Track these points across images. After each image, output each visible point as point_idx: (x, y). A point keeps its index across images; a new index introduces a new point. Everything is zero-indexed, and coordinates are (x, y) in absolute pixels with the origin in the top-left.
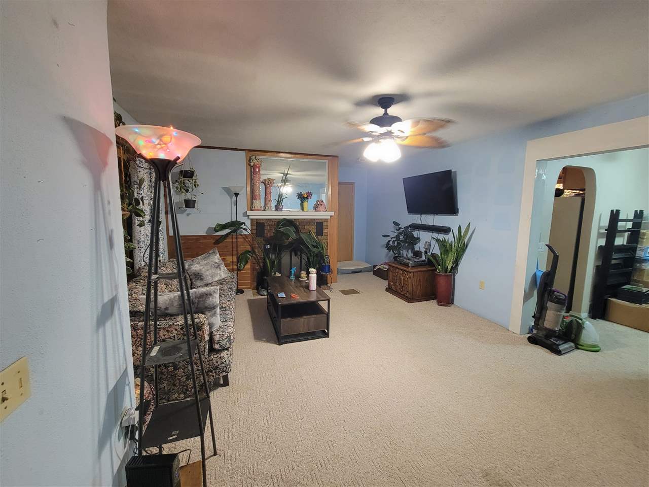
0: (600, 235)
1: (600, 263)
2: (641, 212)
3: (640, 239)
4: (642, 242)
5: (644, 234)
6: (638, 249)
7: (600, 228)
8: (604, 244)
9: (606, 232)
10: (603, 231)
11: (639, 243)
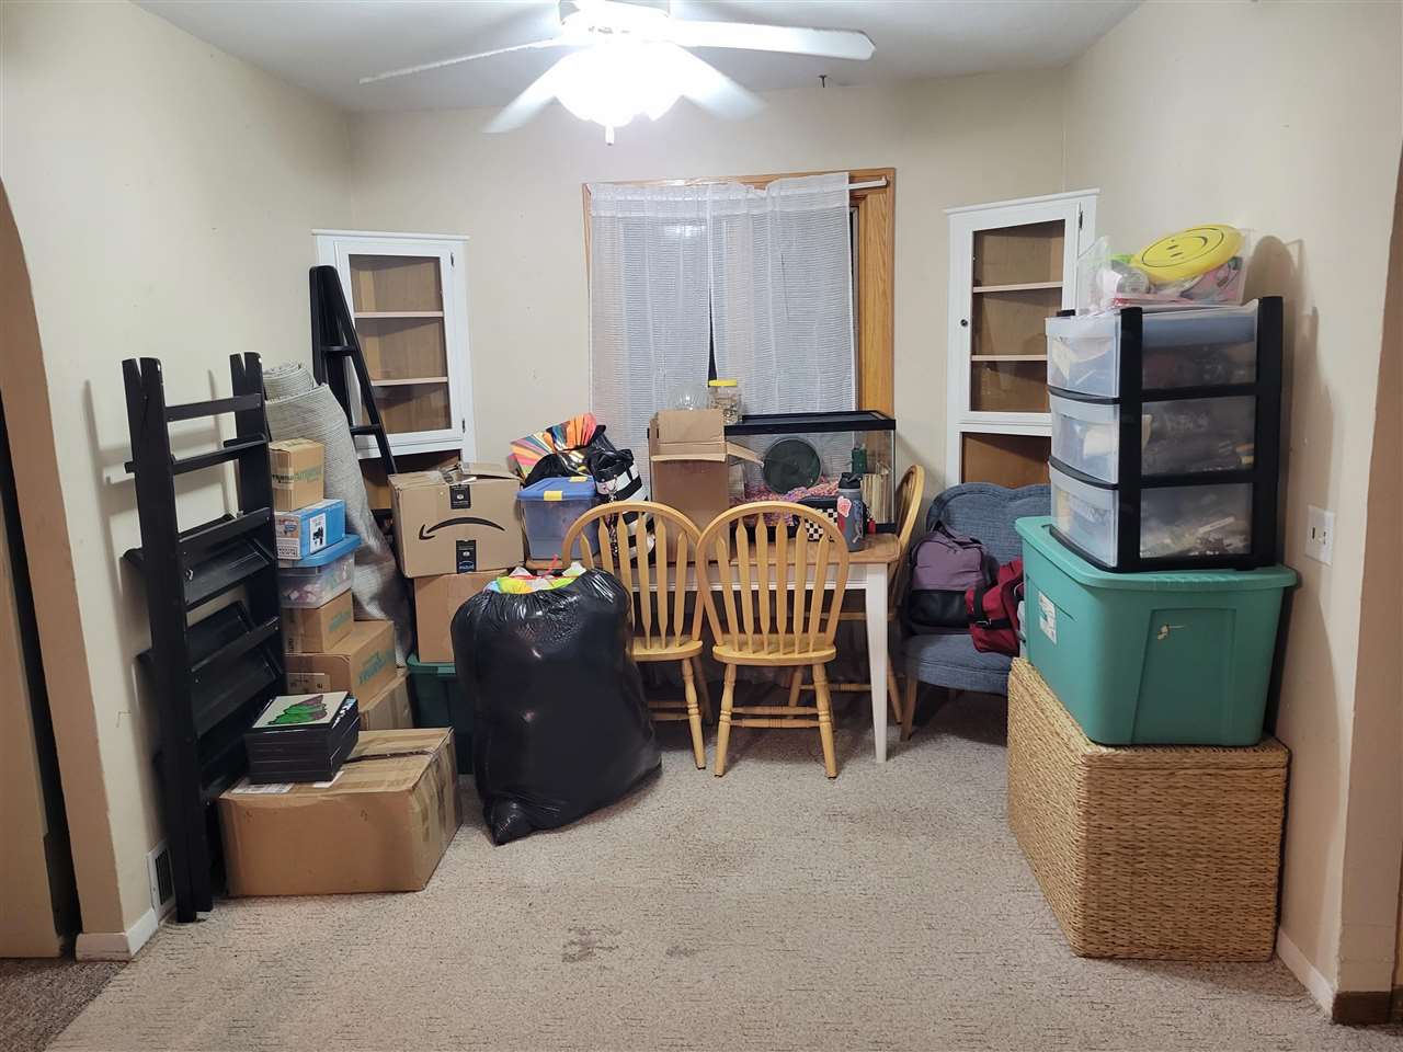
0: (109, 498)
1: (145, 641)
2: (253, 358)
3: (275, 483)
4: (286, 493)
5: (283, 457)
6: (279, 528)
7: (100, 460)
8: (136, 542)
9: (132, 475)
10: (119, 475)
11: (277, 500)
